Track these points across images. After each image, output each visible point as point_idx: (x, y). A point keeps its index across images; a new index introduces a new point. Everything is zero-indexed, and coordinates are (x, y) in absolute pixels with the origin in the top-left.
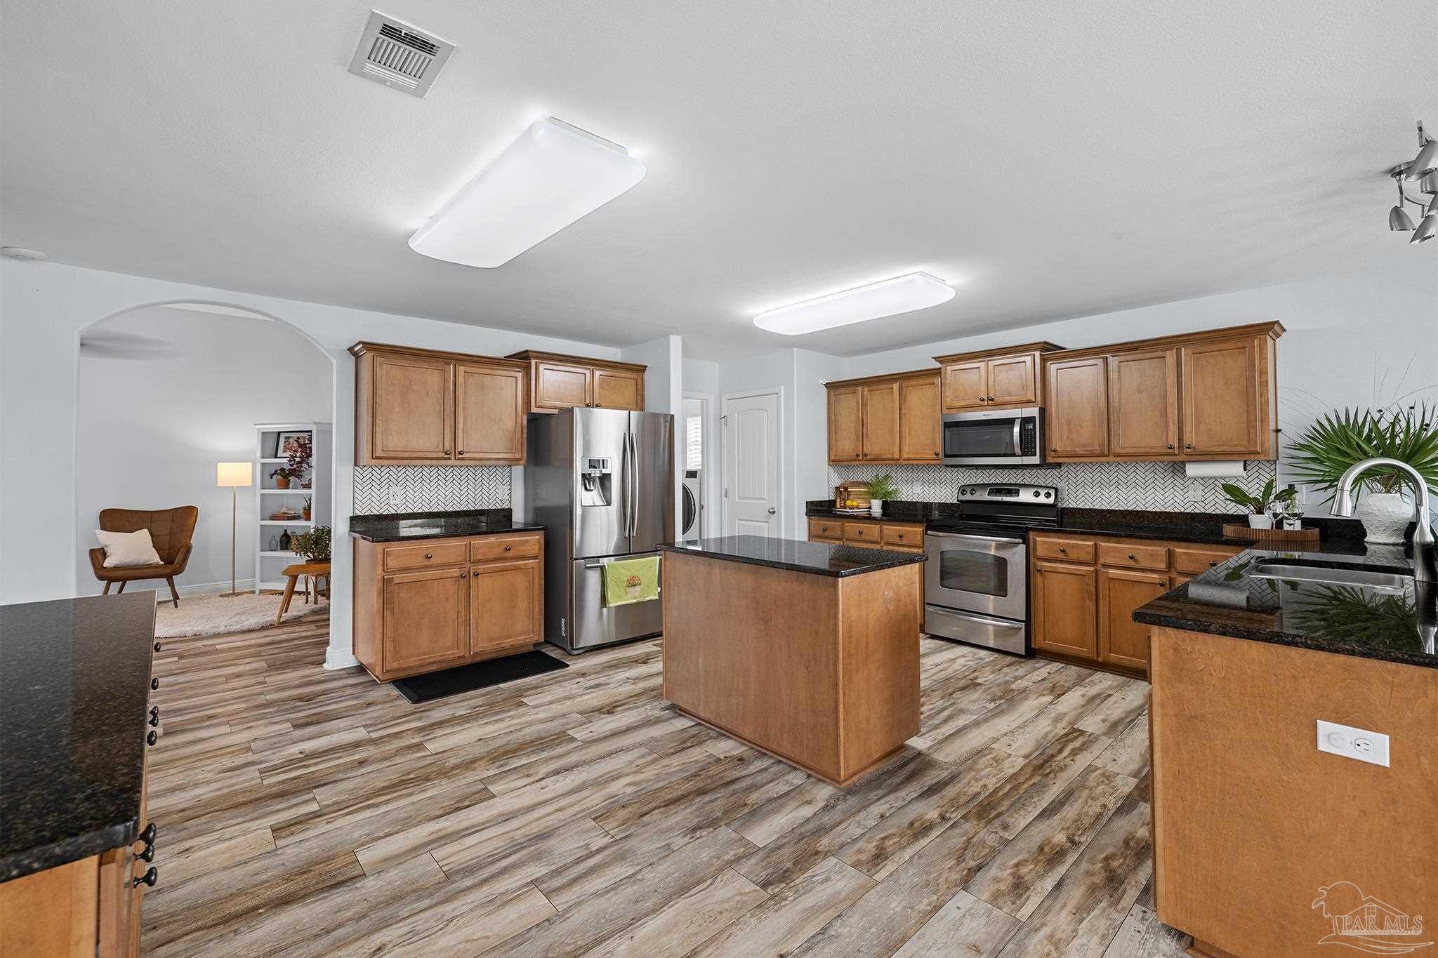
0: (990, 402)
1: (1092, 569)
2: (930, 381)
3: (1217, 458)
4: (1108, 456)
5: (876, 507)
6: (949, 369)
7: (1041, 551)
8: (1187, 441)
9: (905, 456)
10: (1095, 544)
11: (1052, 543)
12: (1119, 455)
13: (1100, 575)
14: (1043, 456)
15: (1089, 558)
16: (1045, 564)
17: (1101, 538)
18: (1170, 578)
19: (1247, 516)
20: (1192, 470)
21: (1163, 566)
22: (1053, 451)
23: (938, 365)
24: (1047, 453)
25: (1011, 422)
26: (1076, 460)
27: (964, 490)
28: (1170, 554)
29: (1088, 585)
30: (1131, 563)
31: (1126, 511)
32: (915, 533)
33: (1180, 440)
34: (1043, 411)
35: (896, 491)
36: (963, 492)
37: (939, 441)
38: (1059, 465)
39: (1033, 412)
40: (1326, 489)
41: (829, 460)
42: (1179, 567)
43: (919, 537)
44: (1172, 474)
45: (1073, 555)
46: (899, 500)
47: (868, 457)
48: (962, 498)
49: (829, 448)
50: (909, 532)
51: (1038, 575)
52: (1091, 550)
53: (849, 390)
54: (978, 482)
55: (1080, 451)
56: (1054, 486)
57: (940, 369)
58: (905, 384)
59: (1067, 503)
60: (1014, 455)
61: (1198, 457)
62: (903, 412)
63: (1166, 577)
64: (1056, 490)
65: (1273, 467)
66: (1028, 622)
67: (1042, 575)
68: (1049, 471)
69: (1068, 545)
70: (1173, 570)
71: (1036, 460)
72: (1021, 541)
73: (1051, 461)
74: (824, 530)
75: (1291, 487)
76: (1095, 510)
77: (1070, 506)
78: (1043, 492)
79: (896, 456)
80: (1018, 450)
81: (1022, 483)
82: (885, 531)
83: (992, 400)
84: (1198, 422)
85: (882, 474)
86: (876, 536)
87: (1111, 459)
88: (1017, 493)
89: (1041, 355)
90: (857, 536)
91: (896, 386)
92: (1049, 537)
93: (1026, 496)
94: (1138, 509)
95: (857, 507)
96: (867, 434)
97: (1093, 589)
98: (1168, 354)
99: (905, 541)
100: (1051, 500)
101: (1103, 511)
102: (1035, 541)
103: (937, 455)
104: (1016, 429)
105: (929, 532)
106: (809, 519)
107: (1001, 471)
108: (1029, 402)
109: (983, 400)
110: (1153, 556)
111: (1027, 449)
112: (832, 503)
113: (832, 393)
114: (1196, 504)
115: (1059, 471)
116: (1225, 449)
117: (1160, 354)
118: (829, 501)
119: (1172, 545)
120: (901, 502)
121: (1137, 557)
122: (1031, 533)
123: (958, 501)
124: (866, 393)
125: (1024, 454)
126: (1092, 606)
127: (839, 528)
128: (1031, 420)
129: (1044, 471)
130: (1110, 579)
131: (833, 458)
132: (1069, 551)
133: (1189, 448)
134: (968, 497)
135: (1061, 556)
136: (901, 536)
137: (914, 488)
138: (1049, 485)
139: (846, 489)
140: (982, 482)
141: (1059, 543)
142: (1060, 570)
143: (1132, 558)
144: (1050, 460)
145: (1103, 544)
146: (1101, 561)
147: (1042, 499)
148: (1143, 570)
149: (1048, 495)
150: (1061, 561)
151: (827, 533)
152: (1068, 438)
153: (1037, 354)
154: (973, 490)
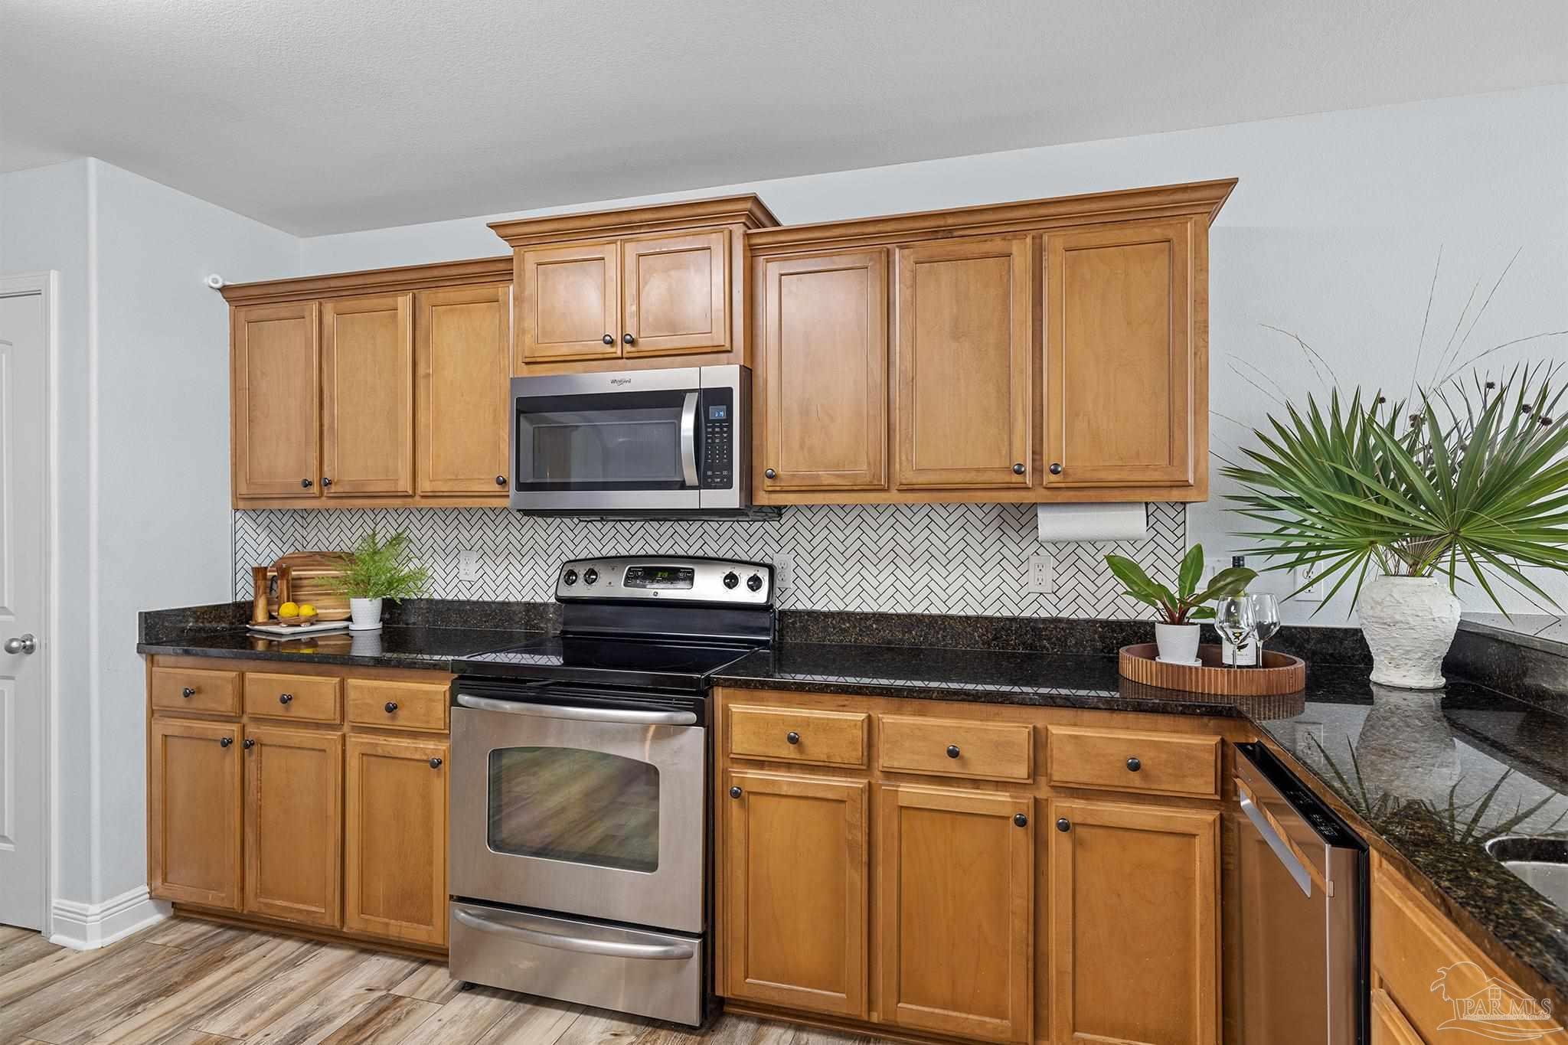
0: (628, 347)
1: (860, 783)
2: (485, 291)
3: (1108, 496)
4: (887, 490)
5: (366, 615)
6: (531, 258)
7: (741, 741)
8: (1049, 459)
9: (425, 485)
10: (869, 717)
11: (764, 720)
12: (911, 489)
13: (879, 799)
14: (748, 490)
15: (853, 755)
16: (753, 774)
17: (881, 701)
18: (1036, 799)
19: (1152, 625)
20: (1052, 524)
21: (1021, 771)
22: (770, 477)
23: (505, 250)
24: (756, 482)
25: (673, 400)
26: (818, 499)
27: (571, 573)
28: (1039, 741)
29: (851, 826)
30: (952, 767)
31: (910, 616)
32: (429, 697)
33: (1037, 453)
34: (748, 375)
35: (418, 575)
36: (570, 577)
37: (507, 450)
38: (778, 511)
39: (725, 375)
40: (1291, 566)
41: (236, 496)
42: (1059, 774)
43: (439, 709)
44: (999, 533)
45: (817, 749)
46: (426, 596)
47: (333, 489)
48: (567, 592)
49: (235, 465)
50: (414, 695)
51: (734, 803)
52: (859, 734)
53: (284, 309)
54: (604, 553)
55: (827, 478)
56: (767, 560)
57: (510, 260)
58: (425, 296)
59: (793, 599)
60: (682, 486)
61: (1071, 493)
62: (422, 370)
63: (1026, 800)
64: (771, 569)
65: (1179, 519)
66: (707, 938)
67: (745, 807)
68: (758, 524)
69: (807, 722)
70: (1043, 780)
71: (729, 498)
72: (692, 717)
73: (766, 502)
74: (187, 695)
75: (1238, 561)
76: (849, 615)
77: (800, 607)
78: (744, 575)
79: (405, 485)
80: (690, 475)
81: (700, 553)
82: (352, 695)
83: (632, 342)
84: (1073, 414)
85: (385, 532)
86: (328, 708)
87: (894, 496)
88: (689, 577)
89: (747, 236)
90: (278, 709)
91: (404, 302)
92: (761, 701)
93: (708, 587)
94: (934, 611)
95: (314, 620)
96: (332, 427)
97: (861, 837)
98: (1016, 247)
99: (403, 720)
100: (760, 597)
101: (865, 616)
102: (726, 712)
103: (503, 483)
104: (688, 421)
105: (463, 699)
106: (151, 659)
107: (655, 524)
108: (718, 351)
109: (611, 343)
110: (1001, 747)
111: (712, 473)
112: (244, 611)
113: (242, 313)
114: (1041, 599)
115: (776, 525)
116: (1124, 475)
117: (997, 245)
118: (237, 605)
119: (1040, 717)
120: (430, 601)
121: (965, 751)
122: (719, 694)
123: (558, 599)
124: (329, 318)
125: (704, 483)
126: (856, 878)
127: (230, 687)
128: (722, 396)
129: (746, 525)
130: (901, 807)
131: (243, 490)
132: (807, 739)
133: (1055, 472)
134: (580, 590)
135: (788, 752)
136: (391, 709)
137: (461, 566)
138: (757, 559)
139: (283, 572)
140: (613, 553)
141: (783, 719)
142: (785, 790)
143: (954, 754)
144: (762, 499)
145: (888, 719)
146: (883, 761)
147: (742, 594)
148: (976, 783)
149: (755, 584)
150: (789, 766)
151: (198, 703)
152: (802, 447)
153: (738, 230)
154: (592, 572)
